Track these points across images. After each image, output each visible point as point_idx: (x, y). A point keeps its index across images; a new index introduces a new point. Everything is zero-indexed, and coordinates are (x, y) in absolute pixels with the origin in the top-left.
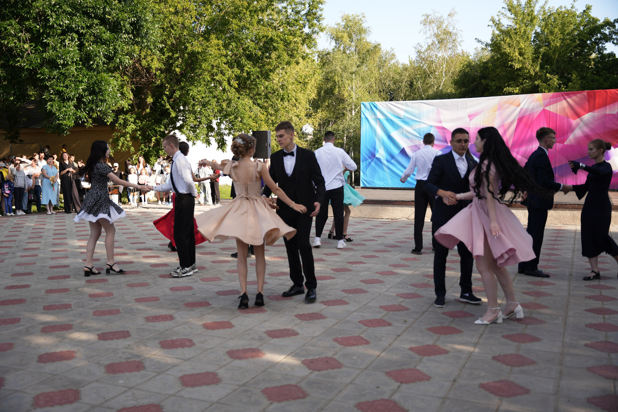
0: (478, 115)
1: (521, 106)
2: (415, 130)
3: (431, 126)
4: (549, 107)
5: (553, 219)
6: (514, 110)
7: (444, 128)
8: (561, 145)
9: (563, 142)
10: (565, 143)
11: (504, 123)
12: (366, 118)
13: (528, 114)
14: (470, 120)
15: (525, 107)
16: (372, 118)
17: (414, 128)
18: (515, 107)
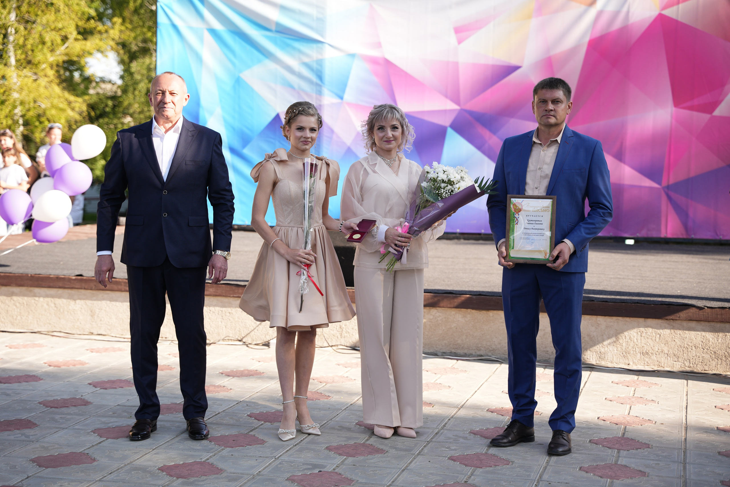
0: (480, 28)
1: (599, 5)
2: (306, 65)
3: (353, 56)
4: (675, 8)
5: (707, 356)
6: (581, 16)
7: (388, 63)
8: (706, 117)
9: (710, 107)
10: (717, 112)
11: (553, 53)
12: (174, 26)
13: (617, 25)
14: (460, 42)
15: (611, 8)
16: (191, 28)
17: (306, 60)
18: (583, 7)
